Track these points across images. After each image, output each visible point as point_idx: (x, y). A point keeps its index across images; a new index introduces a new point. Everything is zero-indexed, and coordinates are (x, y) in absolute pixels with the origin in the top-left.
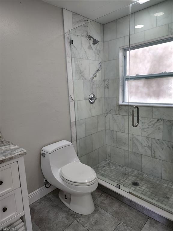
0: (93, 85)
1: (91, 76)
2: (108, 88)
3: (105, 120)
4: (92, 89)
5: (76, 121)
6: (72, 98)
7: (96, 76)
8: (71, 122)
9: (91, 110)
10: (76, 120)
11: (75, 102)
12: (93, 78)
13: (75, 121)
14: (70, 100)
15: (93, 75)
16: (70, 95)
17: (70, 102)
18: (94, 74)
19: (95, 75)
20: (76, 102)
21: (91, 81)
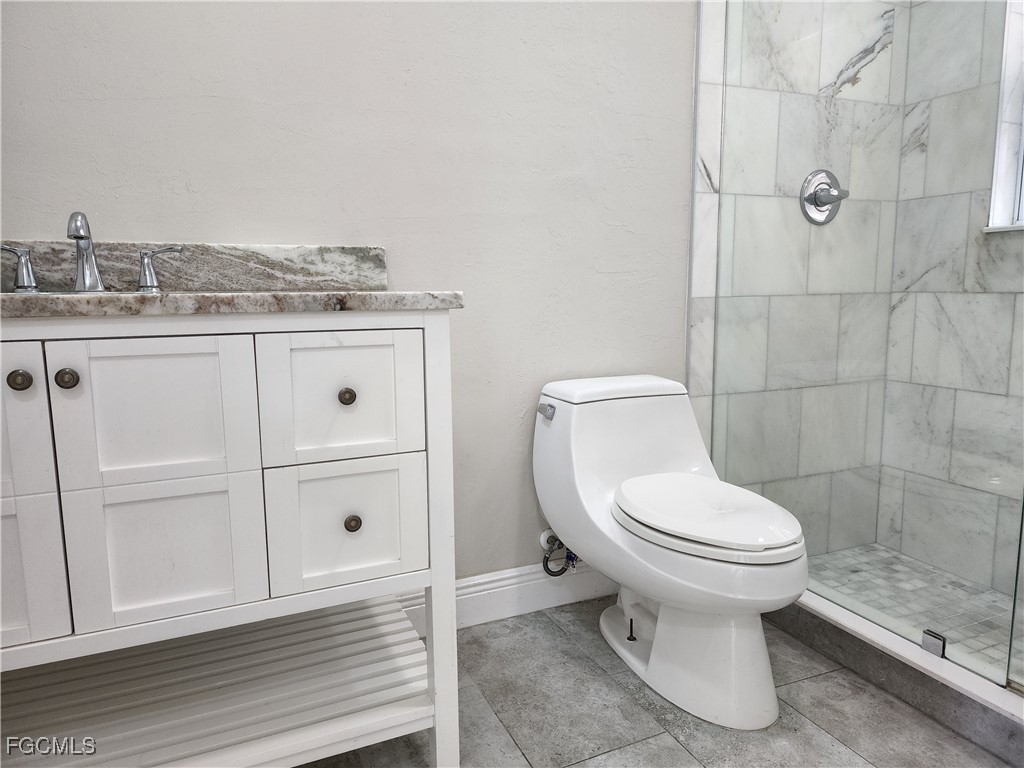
0: (832, 124)
1: (828, 77)
2: (923, 147)
3: (889, 328)
4: (827, 146)
5: (716, 297)
6: (712, 176)
7: (854, 80)
8: (693, 295)
9: (806, 256)
10: (722, 293)
11: (724, 197)
12: (837, 86)
13: (714, 295)
14: (701, 184)
15: (841, 73)
16: (699, 161)
17: (697, 197)
18: (842, 65)
19: (851, 72)
20: (728, 201)
21: (823, 101)
